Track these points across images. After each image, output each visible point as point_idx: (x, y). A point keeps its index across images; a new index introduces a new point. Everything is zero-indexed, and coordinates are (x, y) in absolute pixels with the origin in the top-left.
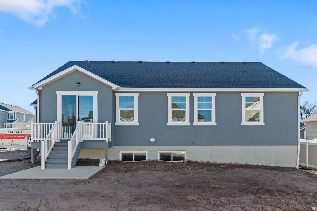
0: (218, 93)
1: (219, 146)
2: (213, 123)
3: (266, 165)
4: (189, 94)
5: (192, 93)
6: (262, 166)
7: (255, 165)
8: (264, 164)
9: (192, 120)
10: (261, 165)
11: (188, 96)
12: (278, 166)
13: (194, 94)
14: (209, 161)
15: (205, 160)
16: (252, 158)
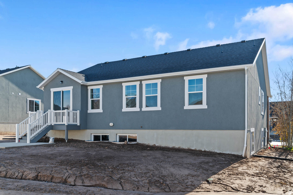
0: (162, 78)
1: (164, 130)
2: (159, 108)
3: (209, 150)
4: (139, 82)
5: (141, 81)
6: (205, 151)
7: (197, 150)
8: (207, 150)
9: (141, 106)
10: (203, 150)
11: (137, 84)
12: (222, 152)
13: (143, 82)
14: (155, 144)
15: (151, 143)
16: (194, 142)
